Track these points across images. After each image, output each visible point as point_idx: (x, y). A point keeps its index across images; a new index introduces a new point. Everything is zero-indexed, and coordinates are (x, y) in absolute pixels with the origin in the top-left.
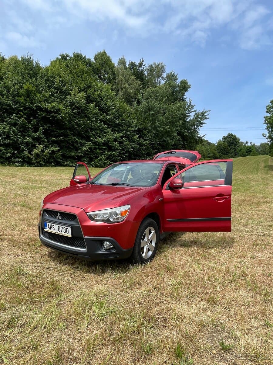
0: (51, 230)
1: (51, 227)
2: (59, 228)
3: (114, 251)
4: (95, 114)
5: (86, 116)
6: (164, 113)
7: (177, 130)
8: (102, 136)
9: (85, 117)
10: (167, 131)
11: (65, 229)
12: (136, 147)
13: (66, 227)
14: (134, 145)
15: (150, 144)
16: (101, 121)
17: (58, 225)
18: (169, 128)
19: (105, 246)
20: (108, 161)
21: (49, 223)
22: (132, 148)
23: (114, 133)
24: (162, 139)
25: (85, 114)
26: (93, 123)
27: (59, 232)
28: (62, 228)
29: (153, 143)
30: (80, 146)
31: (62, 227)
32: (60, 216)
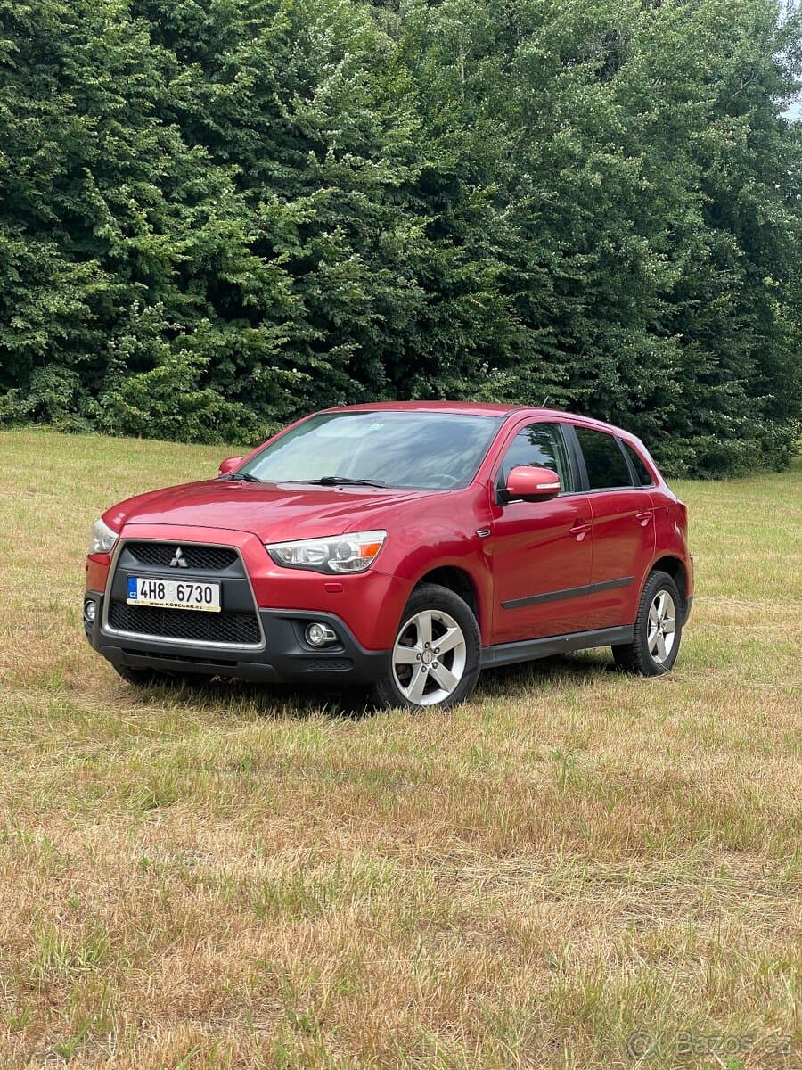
0: (153, 600)
1: (151, 591)
2: (181, 589)
3: (339, 651)
4: (128, 70)
5: (65, 82)
6: (615, 61)
7: (707, 186)
8: (172, 221)
9: (59, 91)
10: (625, 194)
11: (199, 590)
12: (406, 298)
13: (204, 586)
14: (393, 284)
15: (508, 285)
16: (165, 112)
17: (176, 580)
18: (646, 171)
19: (312, 638)
20: (208, 391)
21: (144, 580)
22: (380, 304)
23: (253, 202)
24: (592, 248)
25: (63, 65)
26: (114, 133)
27: (178, 602)
28: (190, 589)
29: (525, 276)
30: (19, 285)
31: (192, 587)
32: (182, 557)
